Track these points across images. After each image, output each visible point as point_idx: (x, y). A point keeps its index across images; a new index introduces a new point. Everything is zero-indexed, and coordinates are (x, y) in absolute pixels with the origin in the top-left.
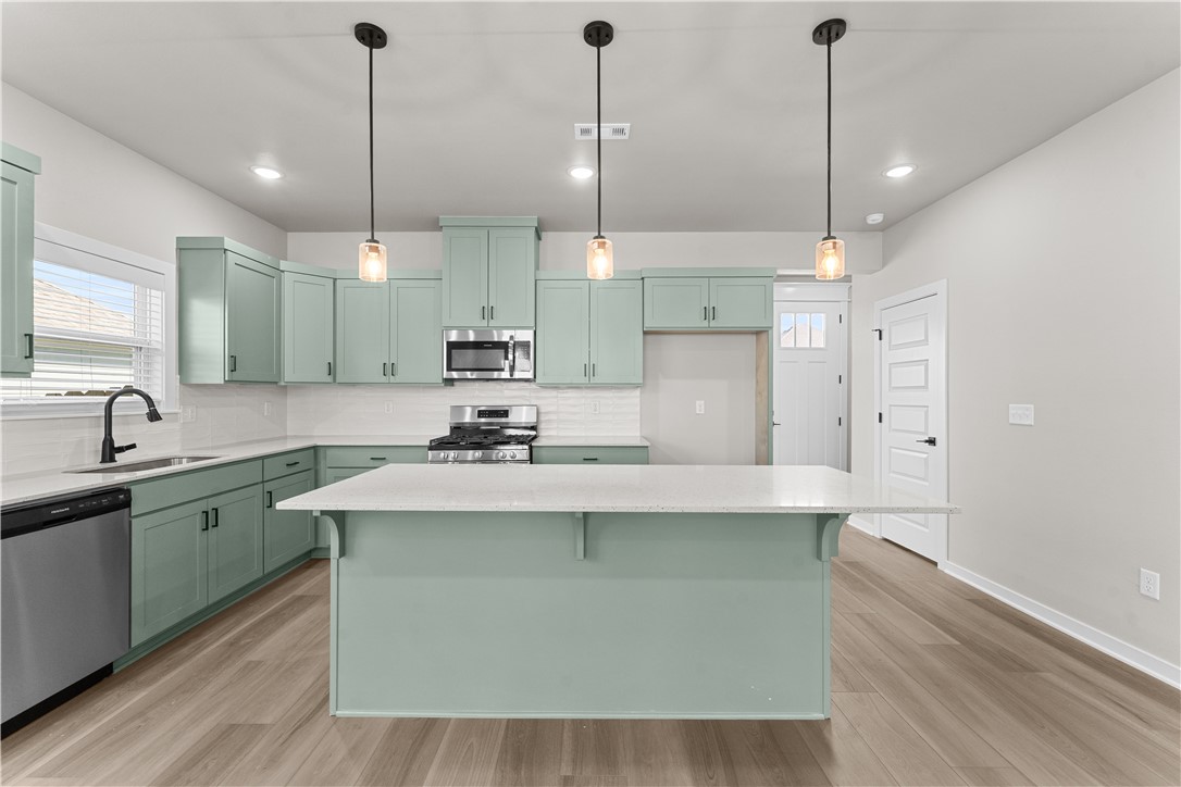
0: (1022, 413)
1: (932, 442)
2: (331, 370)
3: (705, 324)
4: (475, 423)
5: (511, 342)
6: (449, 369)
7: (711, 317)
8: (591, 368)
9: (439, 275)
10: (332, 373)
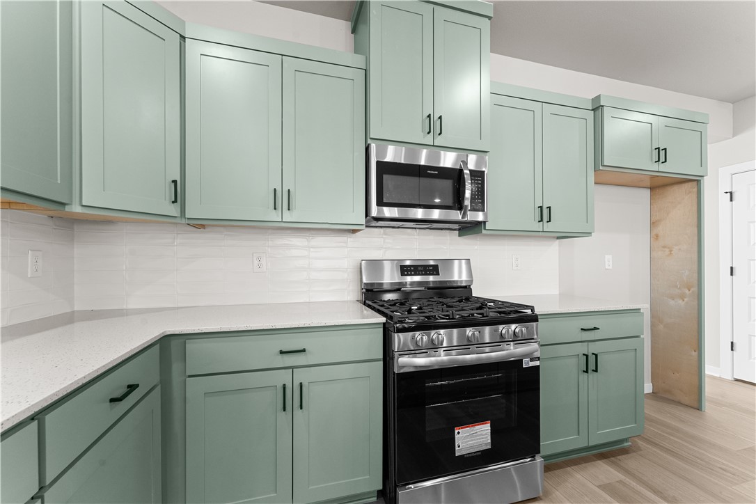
2: (178, 193)
3: (653, 167)
4: (400, 284)
5: (466, 172)
6: (380, 203)
7: (662, 159)
8: (546, 212)
9: (359, 60)
10: (177, 200)
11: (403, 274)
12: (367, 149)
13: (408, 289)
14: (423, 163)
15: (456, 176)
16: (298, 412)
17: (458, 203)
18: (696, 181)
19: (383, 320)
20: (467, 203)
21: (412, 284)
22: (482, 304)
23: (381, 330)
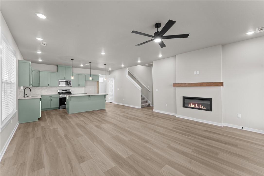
1: (113, 92)
8: (79, 85)
9: (57, 72)
10: (39, 85)
11: (63, 91)
12: (58, 80)
14: (64, 81)
15: (68, 82)
16: (51, 101)
20: (69, 84)
23: (59, 95)
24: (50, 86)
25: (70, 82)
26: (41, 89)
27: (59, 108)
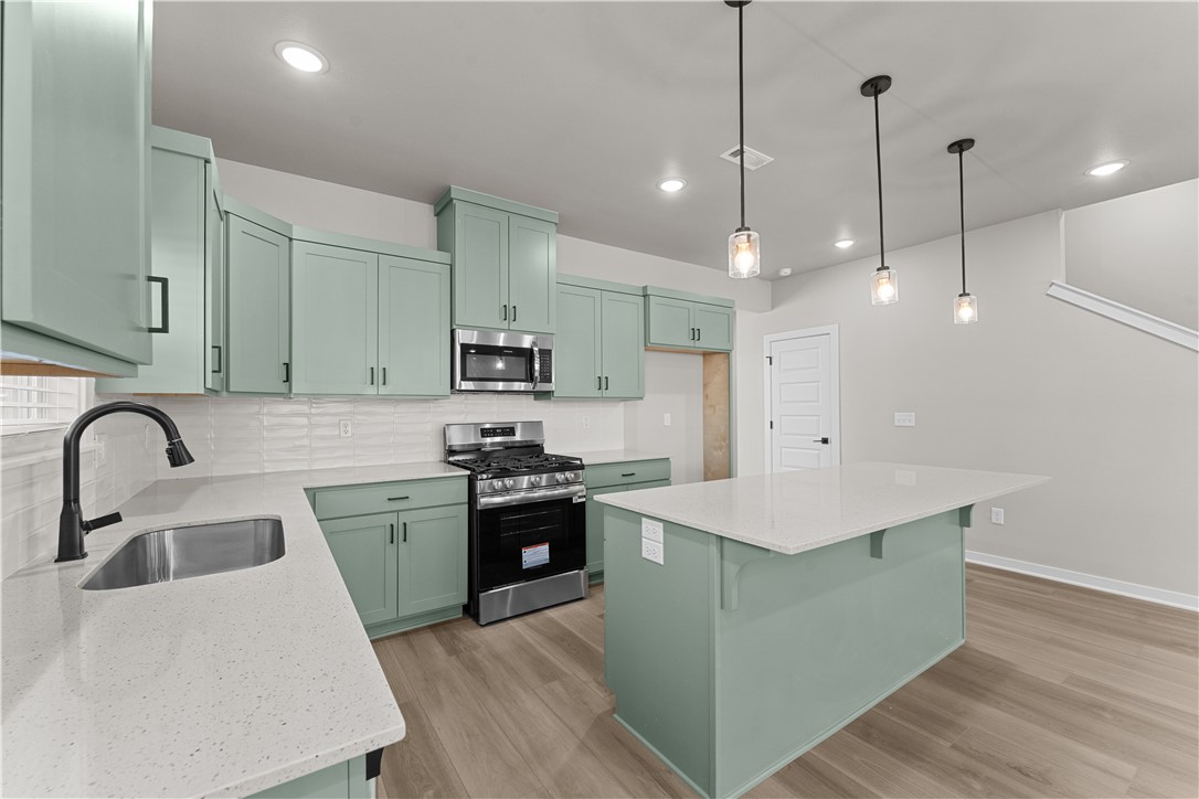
0: (905, 419)
1: (825, 441)
2: (289, 374)
3: (691, 343)
4: (481, 444)
5: (536, 349)
6: (464, 378)
7: (696, 338)
8: (604, 381)
9: (445, 257)
10: (288, 379)
11: (483, 436)
12: (452, 332)
13: (488, 449)
14: (501, 344)
15: (527, 354)
16: (402, 545)
17: (530, 378)
18: (727, 354)
19: (469, 472)
20: (537, 374)
21: (492, 444)
22: (547, 458)
23: (466, 481)
24: (383, 390)
25: (546, 354)
26: (304, 421)
27: (471, 610)
